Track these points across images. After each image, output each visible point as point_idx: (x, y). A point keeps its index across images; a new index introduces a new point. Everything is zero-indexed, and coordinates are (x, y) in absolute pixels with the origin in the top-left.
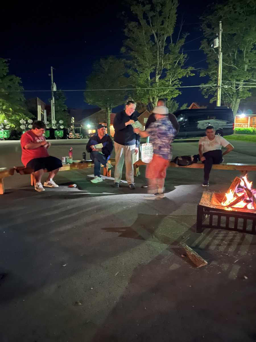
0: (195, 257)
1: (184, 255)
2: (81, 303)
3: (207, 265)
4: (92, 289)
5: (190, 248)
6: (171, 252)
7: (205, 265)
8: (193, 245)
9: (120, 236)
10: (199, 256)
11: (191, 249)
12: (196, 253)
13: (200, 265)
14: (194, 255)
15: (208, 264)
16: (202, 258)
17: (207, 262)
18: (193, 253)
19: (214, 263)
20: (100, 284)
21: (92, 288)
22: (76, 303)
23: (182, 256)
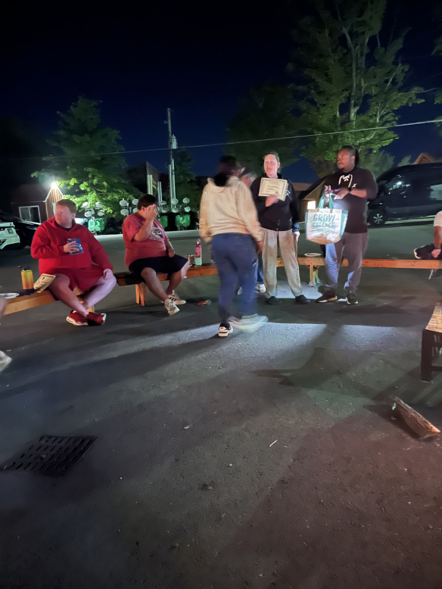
0: (416, 421)
1: (395, 417)
2: (213, 487)
3: (438, 435)
4: (230, 467)
5: (408, 406)
6: (371, 412)
7: (434, 435)
8: (414, 401)
9: (281, 383)
10: (424, 419)
11: (410, 408)
12: (418, 414)
13: (425, 435)
14: (414, 417)
15: (440, 433)
16: (429, 423)
17: (437, 430)
18: (413, 415)
20: (244, 458)
21: (231, 465)
22: (204, 487)
23: (392, 418)
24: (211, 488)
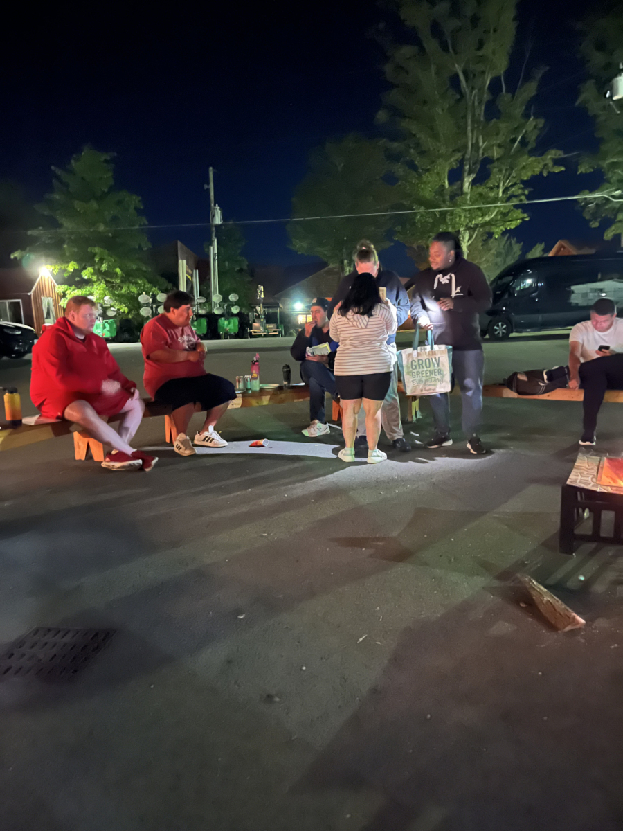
0: (554, 607)
1: (525, 603)
2: (279, 697)
3: (583, 627)
4: (303, 670)
5: (542, 588)
6: (493, 595)
7: (578, 627)
8: (551, 581)
9: (371, 556)
10: (564, 606)
11: (545, 590)
12: (556, 598)
13: (565, 627)
14: (551, 604)
15: (586, 625)
16: (571, 611)
17: (582, 621)
18: (549, 599)
19: (601, 623)
20: (322, 659)
21: (304, 668)
22: (269, 698)
23: (522, 605)
24: (277, 699)
